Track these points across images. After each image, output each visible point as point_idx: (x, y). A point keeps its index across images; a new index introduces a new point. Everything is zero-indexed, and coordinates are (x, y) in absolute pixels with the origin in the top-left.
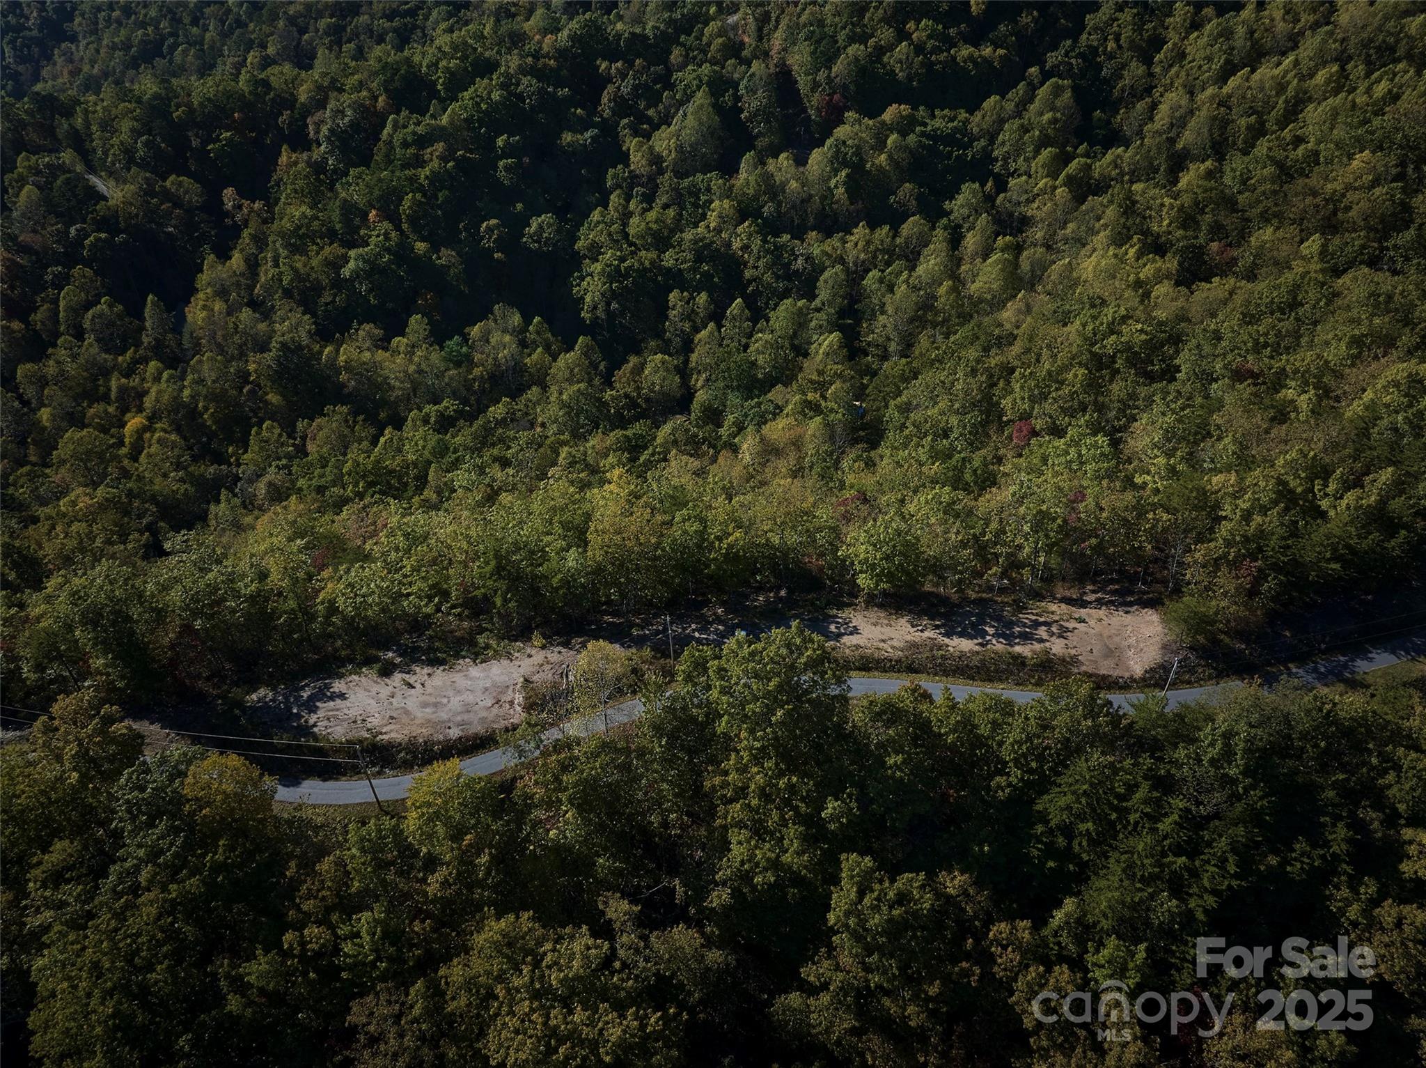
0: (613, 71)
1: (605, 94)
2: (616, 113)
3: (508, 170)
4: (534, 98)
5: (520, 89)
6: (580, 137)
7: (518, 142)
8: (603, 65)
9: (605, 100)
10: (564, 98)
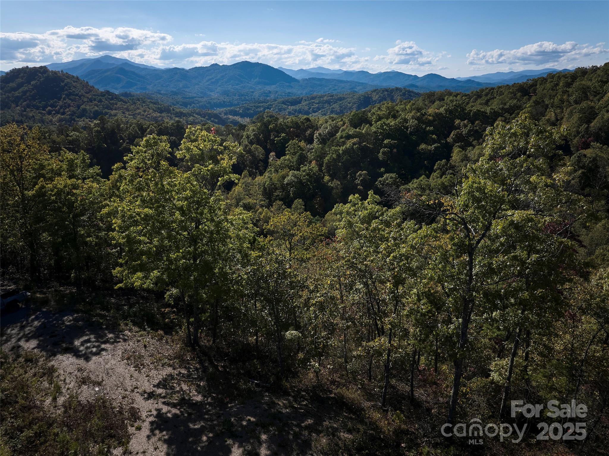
0: (462, 124)
1: (453, 133)
2: (455, 141)
3: (384, 153)
4: (412, 128)
5: (408, 124)
6: (430, 147)
7: (395, 143)
8: (457, 122)
9: (452, 135)
10: (429, 131)
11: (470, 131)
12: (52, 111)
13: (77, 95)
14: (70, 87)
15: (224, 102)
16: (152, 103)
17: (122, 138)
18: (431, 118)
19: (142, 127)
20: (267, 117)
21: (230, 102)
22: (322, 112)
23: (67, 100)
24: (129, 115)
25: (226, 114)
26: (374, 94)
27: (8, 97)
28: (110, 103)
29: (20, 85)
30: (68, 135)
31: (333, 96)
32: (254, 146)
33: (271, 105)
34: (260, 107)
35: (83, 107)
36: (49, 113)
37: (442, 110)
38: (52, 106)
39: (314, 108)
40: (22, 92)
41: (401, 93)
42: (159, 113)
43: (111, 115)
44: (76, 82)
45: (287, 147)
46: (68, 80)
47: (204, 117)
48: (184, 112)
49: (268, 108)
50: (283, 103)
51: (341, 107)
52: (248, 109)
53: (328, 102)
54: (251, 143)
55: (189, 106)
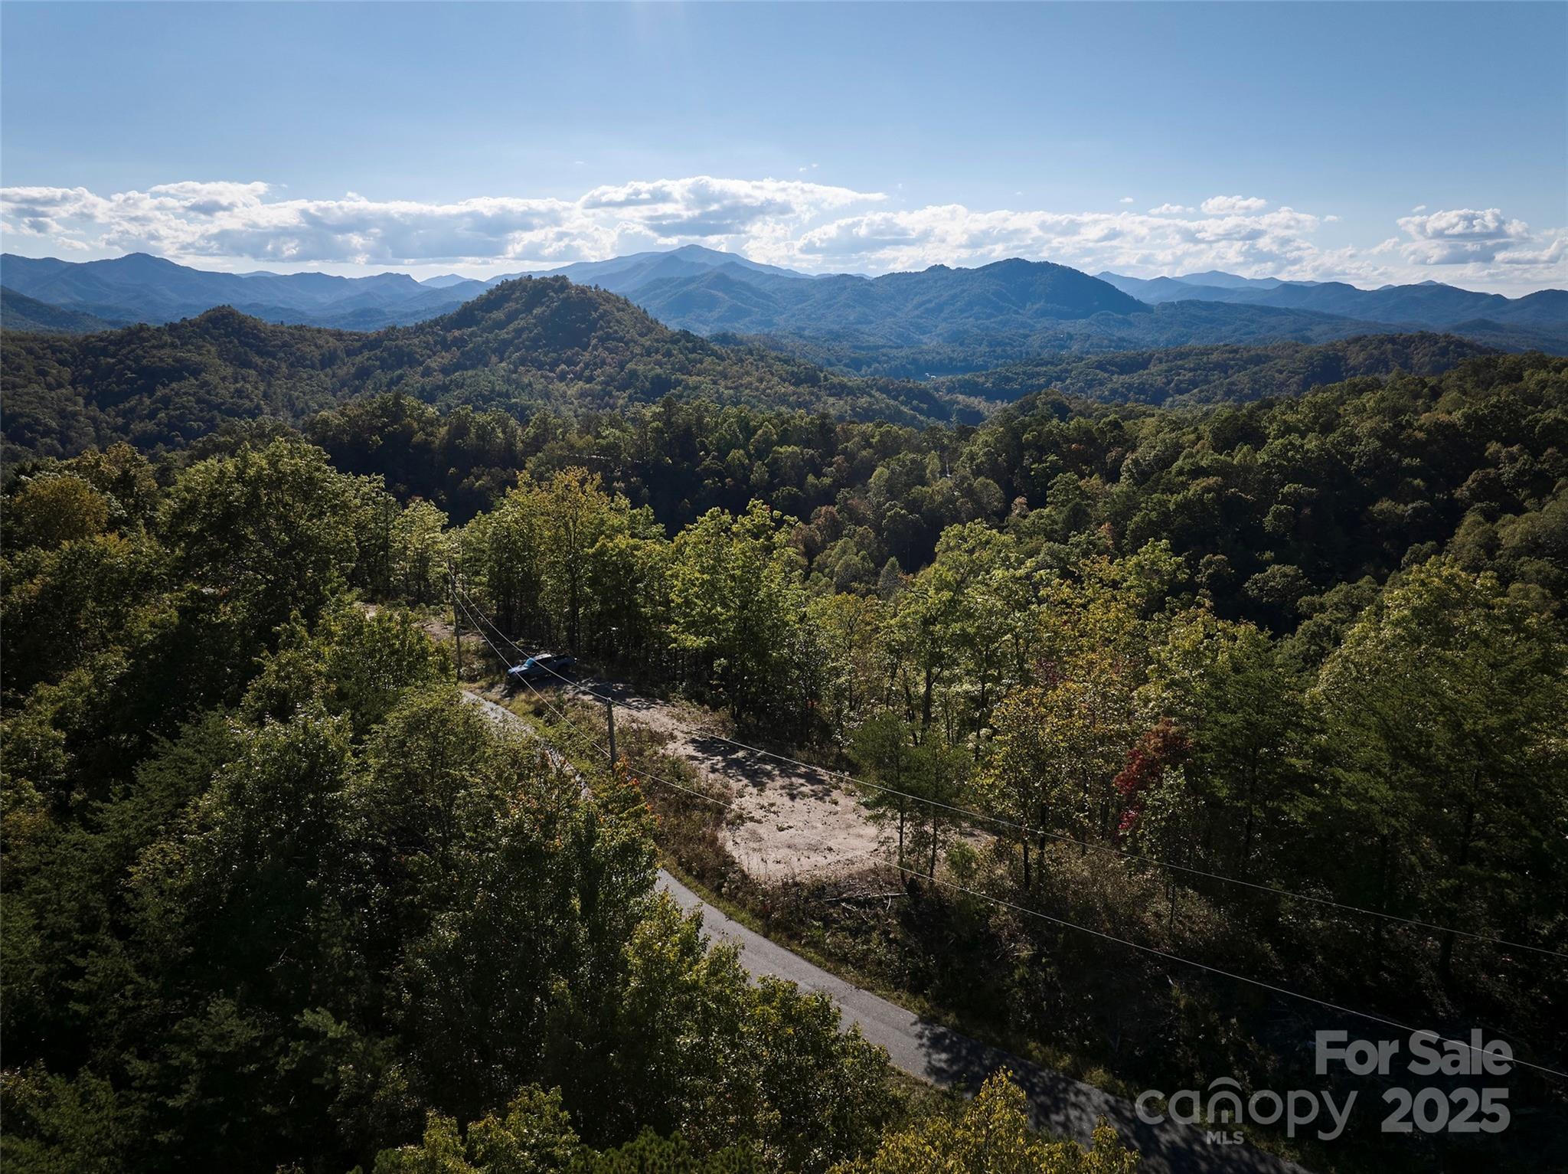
0: (1504, 453)
1: (1472, 477)
2: (1475, 496)
3: (1278, 516)
4: (1364, 459)
5: (1353, 449)
6: (1402, 506)
7: (1311, 494)
8: (1493, 447)
9: (1469, 482)
10: (1409, 467)
11: (1521, 473)
12: (568, 373)
13: (621, 340)
14: (609, 322)
15: (951, 359)
16: (780, 360)
17: (704, 447)
18: (1420, 435)
19: (748, 423)
20: (1044, 404)
21: (965, 360)
22: (1201, 392)
23: (600, 349)
24: (727, 388)
25: (951, 390)
26: (1355, 348)
27: (487, 342)
28: (687, 359)
29: (511, 317)
30: (598, 436)
31: (1236, 351)
32: (981, 479)
33: (1066, 371)
34: (1038, 374)
35: (630, 366)
36: (562, 377)
37: (1457, 417)
38: (570, 362)
39: (1181, 382)
40: (515, 330)
41: (1435, 348)
42: (793, 384)
43: (687, 387)
44: (623, 310)
45: (1051, 488)
46: (607, 307)
47: (895, 398)
48: (850, 384)
49: (1058, 379)
50: (1100, 366)
51: (1255, 382)
52: (1008, 380)
53: (1223, 368)
54: (977, 472)
55: (864, 368)
